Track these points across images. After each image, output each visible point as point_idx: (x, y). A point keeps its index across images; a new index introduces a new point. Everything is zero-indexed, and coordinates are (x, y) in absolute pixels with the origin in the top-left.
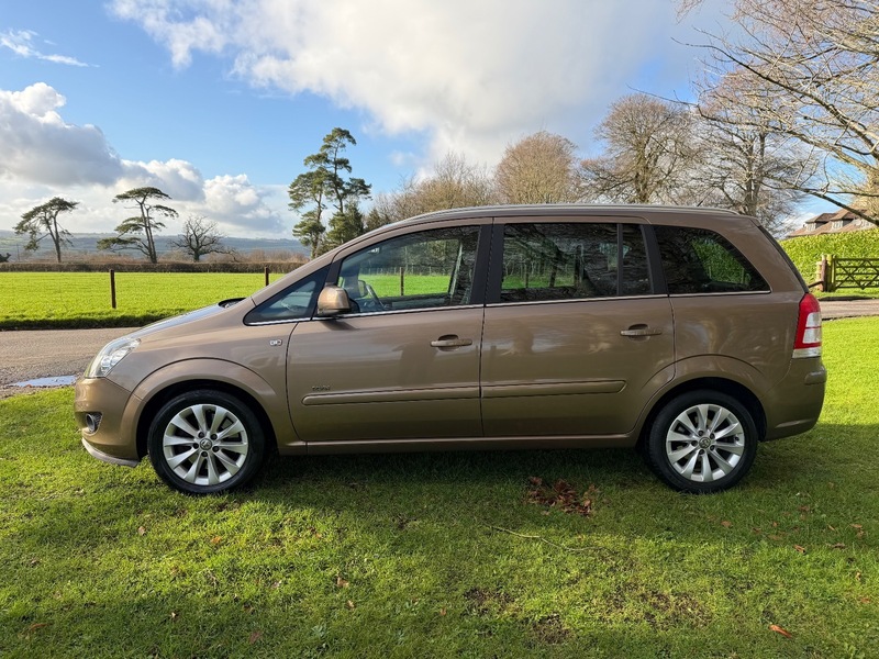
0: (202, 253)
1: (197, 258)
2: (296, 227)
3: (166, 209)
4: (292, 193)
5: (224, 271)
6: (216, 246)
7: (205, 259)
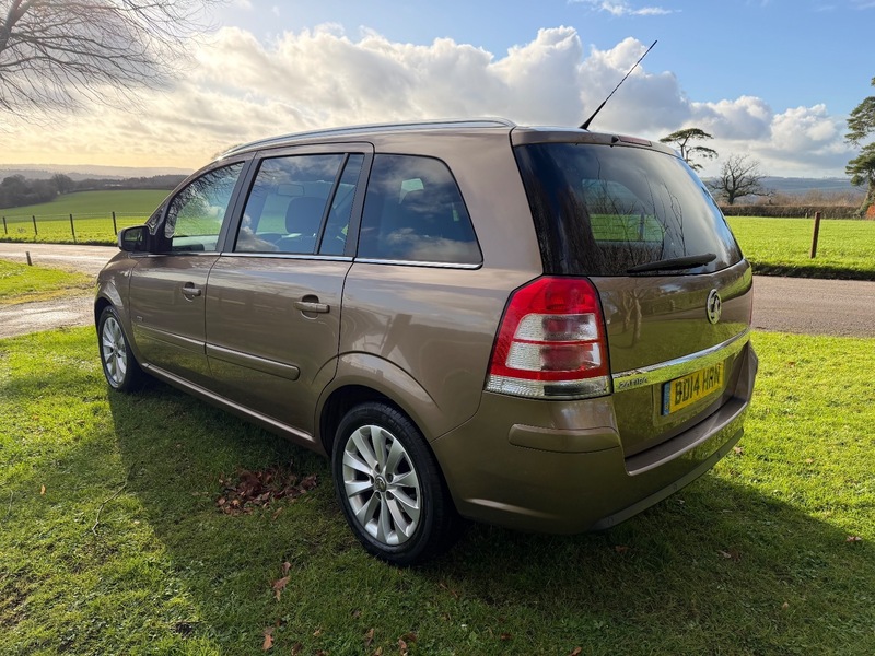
0: (738, 195)
1: (731, 201)
2: (851, 163)
3: (706, 149)
4: (852, 121)
5: (756, 215)
6: (755, 188)
7: (740, 202)
